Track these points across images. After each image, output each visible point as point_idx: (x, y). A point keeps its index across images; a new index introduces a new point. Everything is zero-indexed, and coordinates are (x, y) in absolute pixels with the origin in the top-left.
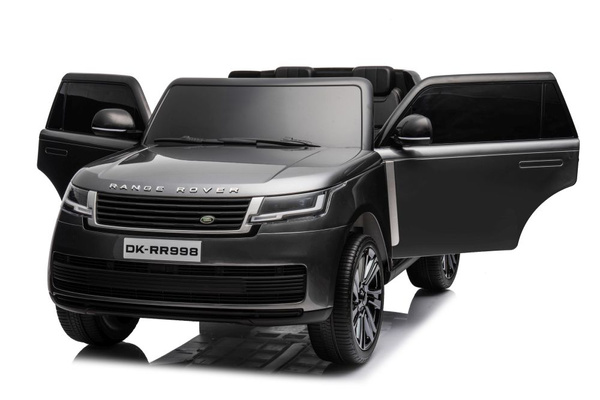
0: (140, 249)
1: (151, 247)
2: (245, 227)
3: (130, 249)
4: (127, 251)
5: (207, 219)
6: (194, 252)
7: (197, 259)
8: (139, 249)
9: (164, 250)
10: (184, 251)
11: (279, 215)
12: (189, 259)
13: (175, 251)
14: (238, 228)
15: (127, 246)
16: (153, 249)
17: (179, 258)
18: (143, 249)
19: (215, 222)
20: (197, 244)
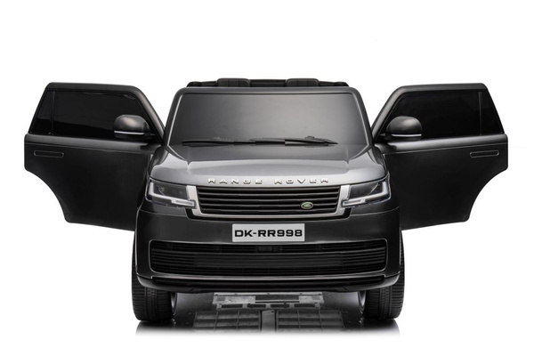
0: (249, 233)
1: (259, 231)
2: (340, 211)
3: (239, 233)
4: (236, 235)
5: (307, 205)
6: (298, 233)
7: (301, 239)
8: (247, 234)
9: (271, 233)
10: (290, 233)
11: (362, 199)
12: (294, 239)
13: (281, 233)
14: (334, 211)
15: (236, 231)
16: (261, 233)
17: (285, 239)
18: (251, 233)
19: (314, 207)
20: (301, 227)
